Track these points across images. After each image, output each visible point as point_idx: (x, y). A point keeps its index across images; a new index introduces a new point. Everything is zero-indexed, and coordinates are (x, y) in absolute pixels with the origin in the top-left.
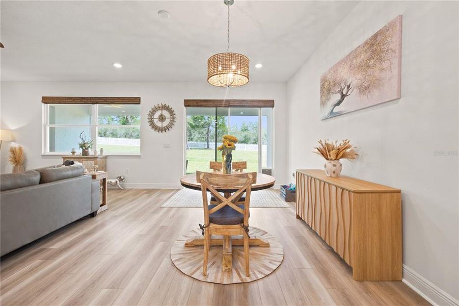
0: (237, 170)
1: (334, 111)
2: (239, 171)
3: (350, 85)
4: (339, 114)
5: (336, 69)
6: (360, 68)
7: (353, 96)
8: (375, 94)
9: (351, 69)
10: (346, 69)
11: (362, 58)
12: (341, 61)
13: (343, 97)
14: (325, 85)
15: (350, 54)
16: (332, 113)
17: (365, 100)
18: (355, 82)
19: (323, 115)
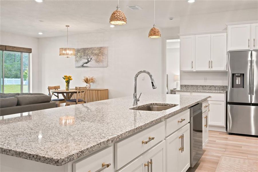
0: (56, 90)
1: (84, 65)
2: (57, 90)
3: (91, 58)
4: (86, 67)
5: (84, 50)
6: (96, 54)
7: (92, 63)
8: (101, 64)
9: (92, 53)
10: (90, 52)
11: (97, 52)
12: (87, 48)
13: (88, 61)
14: (79, 54)
15: (91, 48)
16: (83, 66)
17: (97, 64)
18: (94, 58)
19: (77, 66)
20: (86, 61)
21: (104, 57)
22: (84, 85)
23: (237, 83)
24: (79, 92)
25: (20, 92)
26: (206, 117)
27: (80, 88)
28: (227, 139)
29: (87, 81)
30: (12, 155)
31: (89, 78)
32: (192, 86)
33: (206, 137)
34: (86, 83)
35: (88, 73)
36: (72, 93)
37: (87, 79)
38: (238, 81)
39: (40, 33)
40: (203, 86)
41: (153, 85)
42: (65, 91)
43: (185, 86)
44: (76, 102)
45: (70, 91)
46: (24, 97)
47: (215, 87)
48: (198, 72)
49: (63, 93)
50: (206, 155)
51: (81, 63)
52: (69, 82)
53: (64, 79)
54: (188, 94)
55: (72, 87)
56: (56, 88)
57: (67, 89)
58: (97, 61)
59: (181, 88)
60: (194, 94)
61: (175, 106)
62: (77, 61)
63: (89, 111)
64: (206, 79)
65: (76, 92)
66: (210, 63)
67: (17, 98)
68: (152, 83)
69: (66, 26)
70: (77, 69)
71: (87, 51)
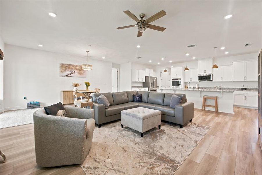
4: (71, 76)
6: (78, 69)
7: (76, 74)
8: (82, 76)
9: (75, 68)
10: (73, 67)
12: (72, 65)
13: (72, 73)
14: (63, 67)
15: (75, 65)
16: (67, 76)
17: (79, 76)
18: (76, 71)
19: (61, 75)
20: (71, 73)
21: (84, 72)
31: (75, 84)
51: (65, 74)
58: (80, 74)
62: (61, 72)
69: (87, 51)
70: (61, 77)
71: (70, 67)
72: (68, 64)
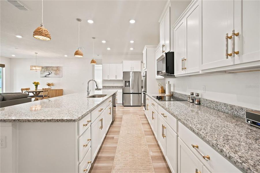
4: (48, 77)
5: (47, 68)
6: (55, 70)
7: (53, 75)
8: (58, 76)
9: (52, 69)
10: (51, 69)
11: (55, 69)
12: (49, 67)
13: (50, 74)
14: (43, 69)
15: (52, 67)
16: (46, 76)
17: (56, 76)
18: (53, 72)
19: (41, 76)
20: (48, 74)
21: (60, 72)
22: (47, 87)
23: (127, 85)
24: (45, 91)
25: (1, 93)
26: (117, 100)
27: (45, 89)
28: (123, 108)
29: (49, 85)
30: (45, 122)
31: (50, 84)
32: (108, 86)
33: (117, 108)
34: (48, 86)
35: (50, 80)
36: (39, 92)
37: (49, 84)
38: (127, 84)
39: (13, 56)
40: (112, 87)
41: (97, 86)
42: (35, 91)
43: (105, 86)
44: (43, 97)
45: (38, 91)
46: (8, 95)
47: (118, 87)
48: (110, 80)
49: (33, 92)
50: (117, 116)
51: (45, 75)
52: (37, 86)
53: (34, 84)
54: (107, 90)
55: (40, 88)
56: (27, 89)
57: (36, 90)
58: (56, 74)
59: (103, 88)
60: (109, 90)
61: (106, 95)
62: (41, 74)
63: (50, 101)
64: (114, 83)
65: (43, 91)
66: (116, 76)
67: (3, 96)
68: (97, 85)
69: (35, 53)
70: (41, 78)
71: (48, 68)
72: (46, 67)
